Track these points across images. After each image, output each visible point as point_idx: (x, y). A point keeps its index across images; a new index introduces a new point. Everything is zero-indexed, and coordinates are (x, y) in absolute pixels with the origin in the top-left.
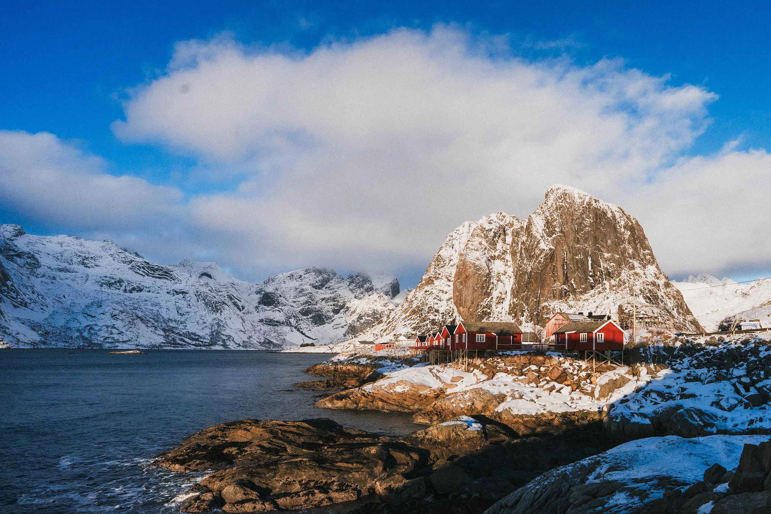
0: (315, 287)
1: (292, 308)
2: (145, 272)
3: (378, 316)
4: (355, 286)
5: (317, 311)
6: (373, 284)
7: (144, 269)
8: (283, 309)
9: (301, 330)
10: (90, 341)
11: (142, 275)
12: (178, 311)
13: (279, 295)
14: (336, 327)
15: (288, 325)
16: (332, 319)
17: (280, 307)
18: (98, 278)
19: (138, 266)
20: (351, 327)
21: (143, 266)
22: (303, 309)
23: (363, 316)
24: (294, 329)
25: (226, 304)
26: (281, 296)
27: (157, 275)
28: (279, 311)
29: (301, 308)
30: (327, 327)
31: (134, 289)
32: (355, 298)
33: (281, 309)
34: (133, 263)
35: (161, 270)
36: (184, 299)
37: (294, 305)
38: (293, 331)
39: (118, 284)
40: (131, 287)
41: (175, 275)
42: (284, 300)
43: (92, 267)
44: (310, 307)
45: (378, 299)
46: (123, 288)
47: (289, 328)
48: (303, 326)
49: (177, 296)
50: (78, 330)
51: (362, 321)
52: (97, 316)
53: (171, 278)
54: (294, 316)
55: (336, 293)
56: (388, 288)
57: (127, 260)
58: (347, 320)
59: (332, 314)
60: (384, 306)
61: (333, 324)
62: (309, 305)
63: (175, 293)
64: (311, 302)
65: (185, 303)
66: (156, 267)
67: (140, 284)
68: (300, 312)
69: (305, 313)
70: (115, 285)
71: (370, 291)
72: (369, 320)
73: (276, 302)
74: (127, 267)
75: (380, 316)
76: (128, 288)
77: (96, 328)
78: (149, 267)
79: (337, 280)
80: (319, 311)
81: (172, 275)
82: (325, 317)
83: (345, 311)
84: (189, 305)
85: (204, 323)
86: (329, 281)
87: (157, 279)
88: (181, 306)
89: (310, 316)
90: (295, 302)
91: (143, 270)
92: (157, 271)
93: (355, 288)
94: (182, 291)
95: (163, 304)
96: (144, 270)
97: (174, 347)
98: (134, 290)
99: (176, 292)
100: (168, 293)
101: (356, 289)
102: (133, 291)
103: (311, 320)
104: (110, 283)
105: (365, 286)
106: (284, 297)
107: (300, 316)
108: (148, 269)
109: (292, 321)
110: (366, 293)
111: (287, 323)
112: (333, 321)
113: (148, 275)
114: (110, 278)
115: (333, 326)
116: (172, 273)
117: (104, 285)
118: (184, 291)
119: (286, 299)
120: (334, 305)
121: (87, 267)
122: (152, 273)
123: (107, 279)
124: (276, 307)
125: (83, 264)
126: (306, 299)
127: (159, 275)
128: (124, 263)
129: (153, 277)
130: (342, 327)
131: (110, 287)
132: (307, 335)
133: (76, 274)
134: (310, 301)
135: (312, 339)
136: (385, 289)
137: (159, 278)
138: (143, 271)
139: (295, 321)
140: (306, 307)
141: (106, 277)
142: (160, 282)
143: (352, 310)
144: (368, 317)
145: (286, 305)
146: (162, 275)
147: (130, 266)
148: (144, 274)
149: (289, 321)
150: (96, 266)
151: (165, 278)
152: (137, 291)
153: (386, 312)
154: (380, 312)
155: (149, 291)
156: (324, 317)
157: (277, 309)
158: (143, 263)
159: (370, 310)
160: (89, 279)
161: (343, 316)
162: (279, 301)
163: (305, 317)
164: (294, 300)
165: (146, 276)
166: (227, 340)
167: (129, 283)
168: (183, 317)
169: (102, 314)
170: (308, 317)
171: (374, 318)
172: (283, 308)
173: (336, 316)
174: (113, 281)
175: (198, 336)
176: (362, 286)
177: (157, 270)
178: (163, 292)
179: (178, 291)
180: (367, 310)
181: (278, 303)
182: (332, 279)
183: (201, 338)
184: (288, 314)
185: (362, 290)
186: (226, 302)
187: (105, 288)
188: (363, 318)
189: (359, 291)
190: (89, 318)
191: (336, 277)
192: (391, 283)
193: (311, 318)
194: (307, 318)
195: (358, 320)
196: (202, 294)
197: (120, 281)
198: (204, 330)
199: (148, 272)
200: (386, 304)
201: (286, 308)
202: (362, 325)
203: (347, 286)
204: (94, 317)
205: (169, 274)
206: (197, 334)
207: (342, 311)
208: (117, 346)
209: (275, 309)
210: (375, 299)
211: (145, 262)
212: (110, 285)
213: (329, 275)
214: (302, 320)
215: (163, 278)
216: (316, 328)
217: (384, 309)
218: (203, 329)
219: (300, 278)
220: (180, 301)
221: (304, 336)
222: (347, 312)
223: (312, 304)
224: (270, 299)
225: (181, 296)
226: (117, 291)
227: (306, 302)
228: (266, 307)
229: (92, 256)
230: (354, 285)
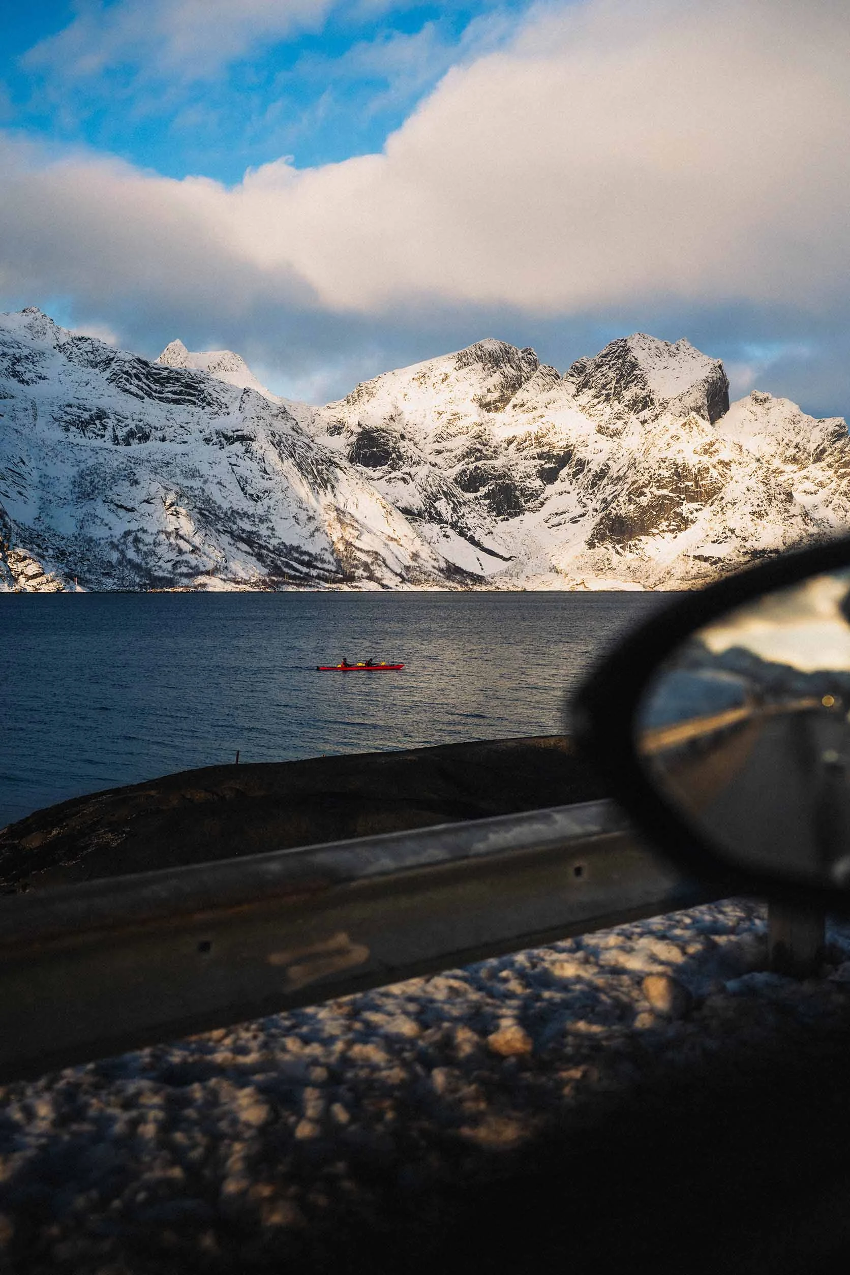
0: (486, 406)
1: (437, 471)
2: (142, 389)
3: (690, 484)
4: (595, 397)
5: (500, 477)
6: (652, 385)
7: (140, 380)
8: (413, 473)
9: (469, 534)
10: (148, 571)
11: (137, 396)
12: (243, 489)
13: (398, 436)
14: (555, 520)
15: (432, 519)
16: (541, 499)
17: (406, 469)
18: (56, 409)
19: (126, 373)
20: (609, 519)
21: (135, 371)
22: (464, 471)
23: (646, 486)
24: (450, 532)
25: (337, 466)
26: (403, 437)
27: (170, 395)
28: (404, 480)
29: (459, 467)
30: (529, 521)
31: (131, 434)
32: (599, 431)
33: (409, 474)
34: (113, 365)
35: (177, 380)
36: (249, 455)
37: (439, 460)
38: (448, 537)
39: (97, 422)
40: (126, 430)
41: (210, 390)
42: (413, 448)
43: (33, 381)
44: (480, 464)
45: (682, 433)
46: (109, 434)
47: (436, 527)
48: (471, 521)
49: (228, 448)
50: (114, 546)
51: (644, 501)
52: (136, 506)
53: (203, 400)
54: (445, 494)
55: (543, 420)
56: (698, 397)
57: (99, 359)
58: (584, 500)
59: (537, 483)
60: (706, 452)
61: (545, 512)
62: (477, 459)
63: (222, 439)
64: (480, 451)
65: (254, 466)
66: (165, 373)
67: (141, 421)
68: (455, 479)
69: (470, 482)
70: (91, 427)
71: (644, 408)
72: (665, 497)
73: (394, 455)
74: (99, 377)
75: (697, 482)
76: (121, 433)
77: (148, 539)
78: (149, 373)
79: (540, 381)
80: (505, 475)
81: (202, 391)
82: (522, 495)
83: (575, 474)
84: (266, 472)
85: (310, 518)
86: (520, 385)
87: (172, 406)
88: (247, 474)
89: (483, 490)
90: (439, 452)
91: (136, 382)
92: (168, 382)
93: (596, 401)
94: (239, 433)
95: (205, 469)
96: (140, 383)
97: (298, 585)
98: (132, 436)
99: (226, 437)
100: (207, 440)
101: (600, 407)
102: (131, 440)
103: (487, 502)
104: (82, 422)
105: (628, 395)
106: (410, 440)
107: (458, 491)
108: (148, 379)
109: (442, 505)
110: (633, 417)
111: (430, 513)
112: (542, 504)
113: (150, 396)
114: (79, 408)
115: (546, 516)
116: (202, 386)
117: (73, 428)
118: (245, 433)
119: (415, 444)
120: (540, 456)
121: (23, 381)
122: (159, 389)
123: (74, 410)
124: (394, 469)
125: (16, 374)
126: (468, 444)
127: (174, 393)
128: (93, 367)
129: (161, 399)
130: (574, 521)
131: (83, 431)
132: (486, 546)
133: (13, 401)
134: (479, 446)
135: (501, 557)
136: (689, 401)
137: (176, 402)
138: (138, 386)
139: (449, 508)
140: (472, 467)
141: (70, 406)
142: (182, 412)
143: (595, 467)
144: (659, 488)
145: (419, 463)
146: (181, 393)
147: (107, 374)
148: (141, 393)
149: (435, 508)
150: (40, 378)
151: (189, 401)
152: (140, 439)
153: (712, 470)
154: (694, 471)
155: (163, 439)
156: (518, 493)
157: (398, 474)
158: (136, 365)
159: (663, 465)
160: (39, 413)
161: (570, 488)
162: (402, 450)
163: (471, 496)
164: (438, 446)
165: (147, 399)
166: (372, 563)
167: (119, 421)
168: (259, 503)
169: (145, 501)
170: (478, 494)
171: (677, 490)
172: (413, 470)
173: (550, 489)
174: (86, 416)
175: (310, 555)
176: (618, 395)
177: (168, 379)
178: (194, 438)
179: (232, 434)
180: (655, 467)
181: (400, 457)
182: (528, 379)
183: (316, 559)
184: (429, 489)
185: (617, 406)
186: (336, 460)
187: (74, 435)
188: (646, 490)
189: (608, 410)
190: (122, 512)
191: (538, 373)
192: (706, 381)
193: (486, 497)
194: (476, 498)
195: (630, 500)
196: (284, 440)
197: (101, 415)
198: (315, 538)
199: (148, 386)
200: (712, 444)
201: (422, 471)
202: (644, 513)
203: (570, 398)
204: (132, 510)
205: (195, 389)
206: (304, 549)
207: (564, 472)
208: (204, 585)
209: (392, 475)
210: (672, 432)
211: (139, 360)
212: (83, 426)
213: (520, 369)
214: (465, 503)
215: (185, 401)
216: (501, 526)
217: (706, 460)
218: (312, 535)
219: (444, 380)
220: (240, 462)
221: (477, 550)
222: (580, 476)
223: (486, 458)
224: (377, 446)
225: (238, 447)
226: (98, 442)
227: (470, 453)
228: (369, 471)
229: (26, 352)
230: (592, 392)
